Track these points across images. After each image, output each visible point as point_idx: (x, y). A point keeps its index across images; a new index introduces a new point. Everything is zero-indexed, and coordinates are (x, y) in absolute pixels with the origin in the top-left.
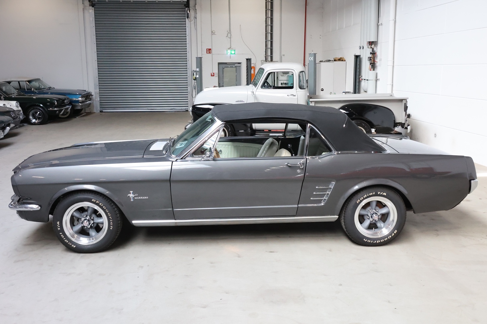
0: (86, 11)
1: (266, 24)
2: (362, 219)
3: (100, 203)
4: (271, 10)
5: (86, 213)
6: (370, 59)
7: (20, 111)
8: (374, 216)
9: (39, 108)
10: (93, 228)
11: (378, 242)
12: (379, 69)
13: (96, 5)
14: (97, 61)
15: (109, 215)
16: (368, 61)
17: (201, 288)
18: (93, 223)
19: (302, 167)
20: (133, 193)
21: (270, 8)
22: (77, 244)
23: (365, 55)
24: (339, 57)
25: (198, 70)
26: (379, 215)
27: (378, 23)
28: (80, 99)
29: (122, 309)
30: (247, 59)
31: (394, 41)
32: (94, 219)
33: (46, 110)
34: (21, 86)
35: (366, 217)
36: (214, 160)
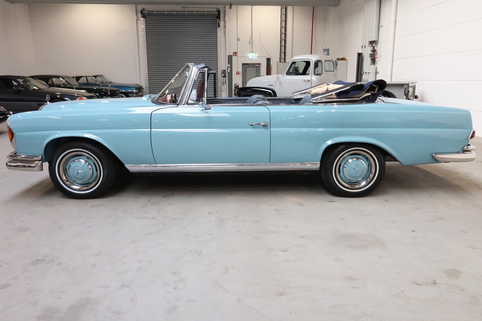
0: (139, 22)
1: (281, 32)
6: (371, 55)
12: (378, 64)
14: (147, 62)
16: (370, 58)
21: (284, 20)
23: (367, 53)
24: (342, 57)
25: (229, 65)
27: (379, 25)
28: (134, 91)
30: (267, 59)
31: (394, 39)
34: (89, 81)
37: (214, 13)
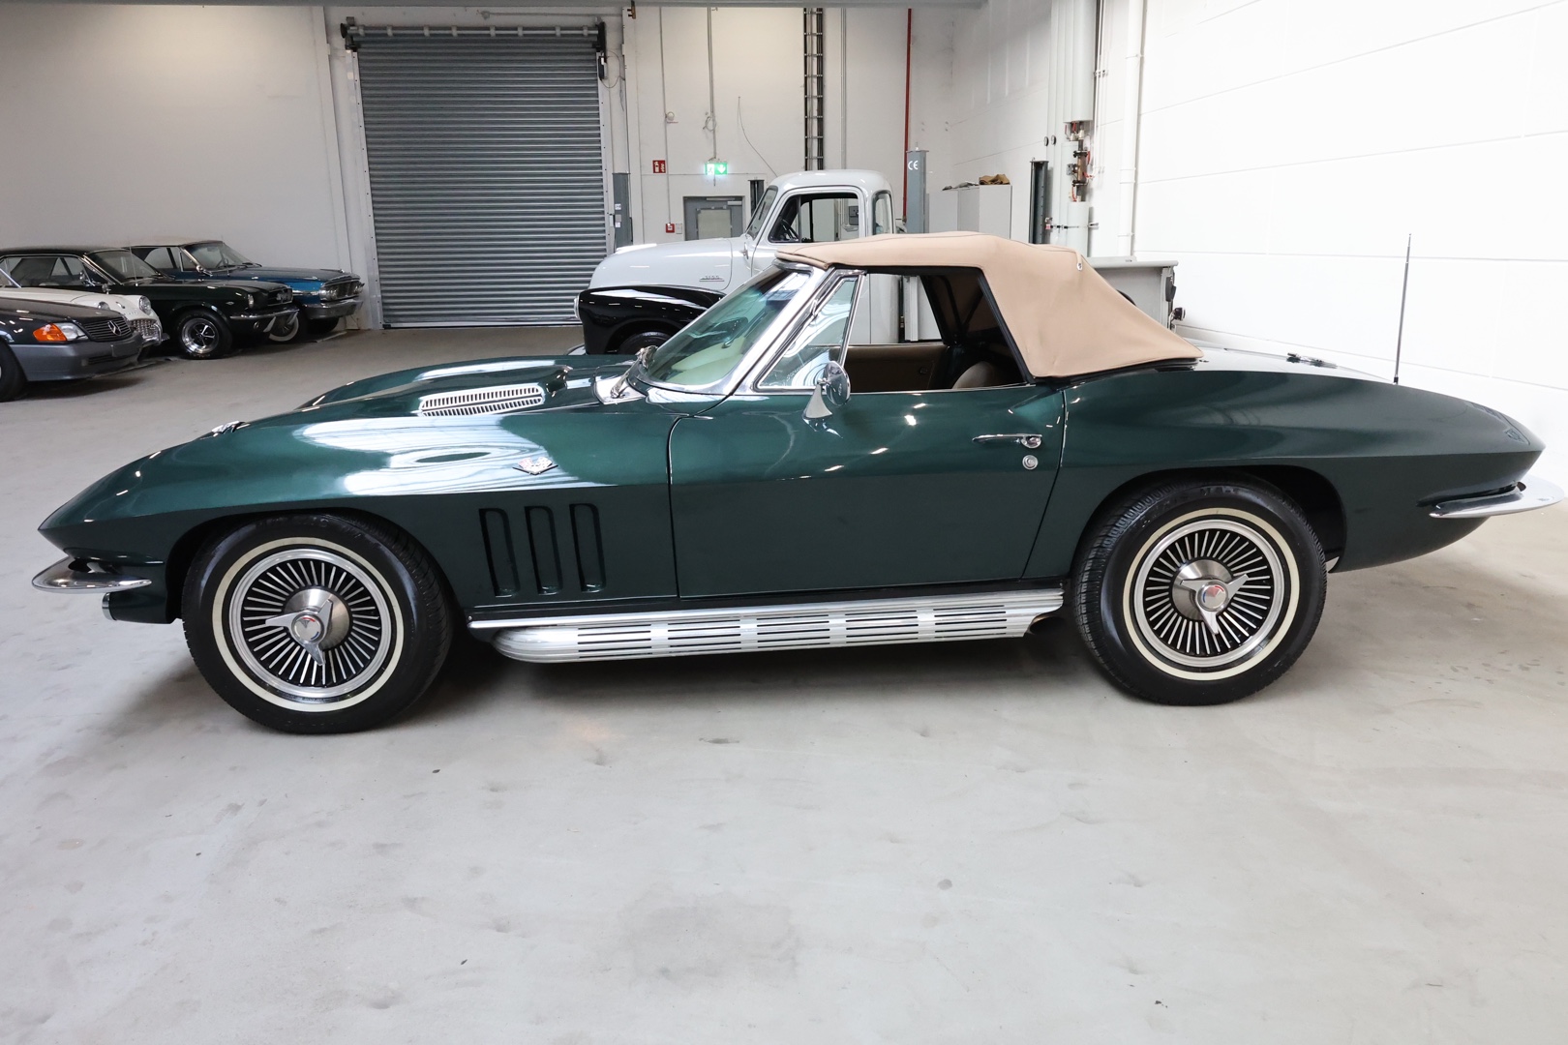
0: (337, 63)
1: (806, 94)
4: (818, 57)
6: (1073, 169)
7: (155, 322)
9: (207, 315)
12: (1098, 197)
16: (1069, 177)
21: (815, 52)
23: (1060, 160)
24: (995, 175)
25: (618, 207)
27: (1096, 69)
28: (324, 292)
30: (753, 183)
31: (1139, 115)
33: (225, 319)
34: (174, 261)
37: (585, 32)
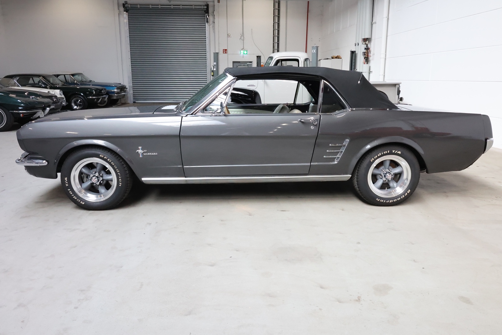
0: (121, 16)
1: (274, 28)
2: (375, 178)
3: (108, 159)
4: (278, 16)
5: (95, 170)
6: (364, 54)
7: (64, 98)
8: (387, 175)
9: (80, 96)
10: (102, 185)
11: (390, 202)
12: (372, 63)
13: (130, 10)
14: (130, 59)
15: (118, 172)
16: (363, 56)
17: (210, 245)
18: (101, 179)
19: (316, 123)
20: (142, 149)
21: (277, 15)
22: (86, 201)
23: (360, 50)
24: (336, 56)
25: (215, 63)
26: (392, 174)
27: (372, 21)
28: (116, 90)
29: (121, 267)
30: (257, 57)
31: (387, 36)
32: (103, 176)
33: (86, 98)
34: (67, 79)
35: (378, 177)
36: (225, 115)
37: (202, 7)
